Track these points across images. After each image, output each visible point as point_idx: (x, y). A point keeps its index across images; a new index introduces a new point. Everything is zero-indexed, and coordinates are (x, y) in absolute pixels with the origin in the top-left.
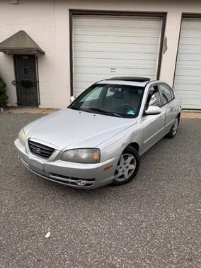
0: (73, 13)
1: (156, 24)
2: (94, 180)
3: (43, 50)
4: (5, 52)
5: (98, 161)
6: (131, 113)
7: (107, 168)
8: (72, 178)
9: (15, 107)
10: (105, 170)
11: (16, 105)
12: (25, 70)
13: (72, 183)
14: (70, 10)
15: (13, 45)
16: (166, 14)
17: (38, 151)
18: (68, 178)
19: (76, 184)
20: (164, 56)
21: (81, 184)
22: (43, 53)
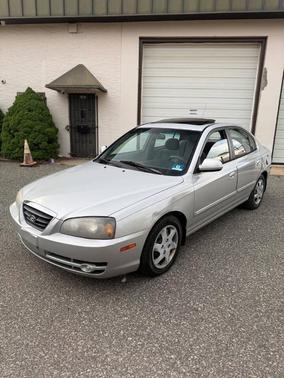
0: (145, 42)
1: (252, 52)
2: (105, 264)
3: (105, 87)
4: (59, 91)
5: (111, 236)
6: (178, 168)
7: (126, 247)
8: (75, 261)
9: (68, 159)
10: (122, 250)
11: (69, 156)
12: (82, 112)
13: (75, 268)
14: (141, 38)
15: (70, 82)
16: (266, 38)
17: (32, 219)
18: (69, 259)
19: (79, 269)
20: (262, 93)
21: (86, 270)
22: (104, 91)
